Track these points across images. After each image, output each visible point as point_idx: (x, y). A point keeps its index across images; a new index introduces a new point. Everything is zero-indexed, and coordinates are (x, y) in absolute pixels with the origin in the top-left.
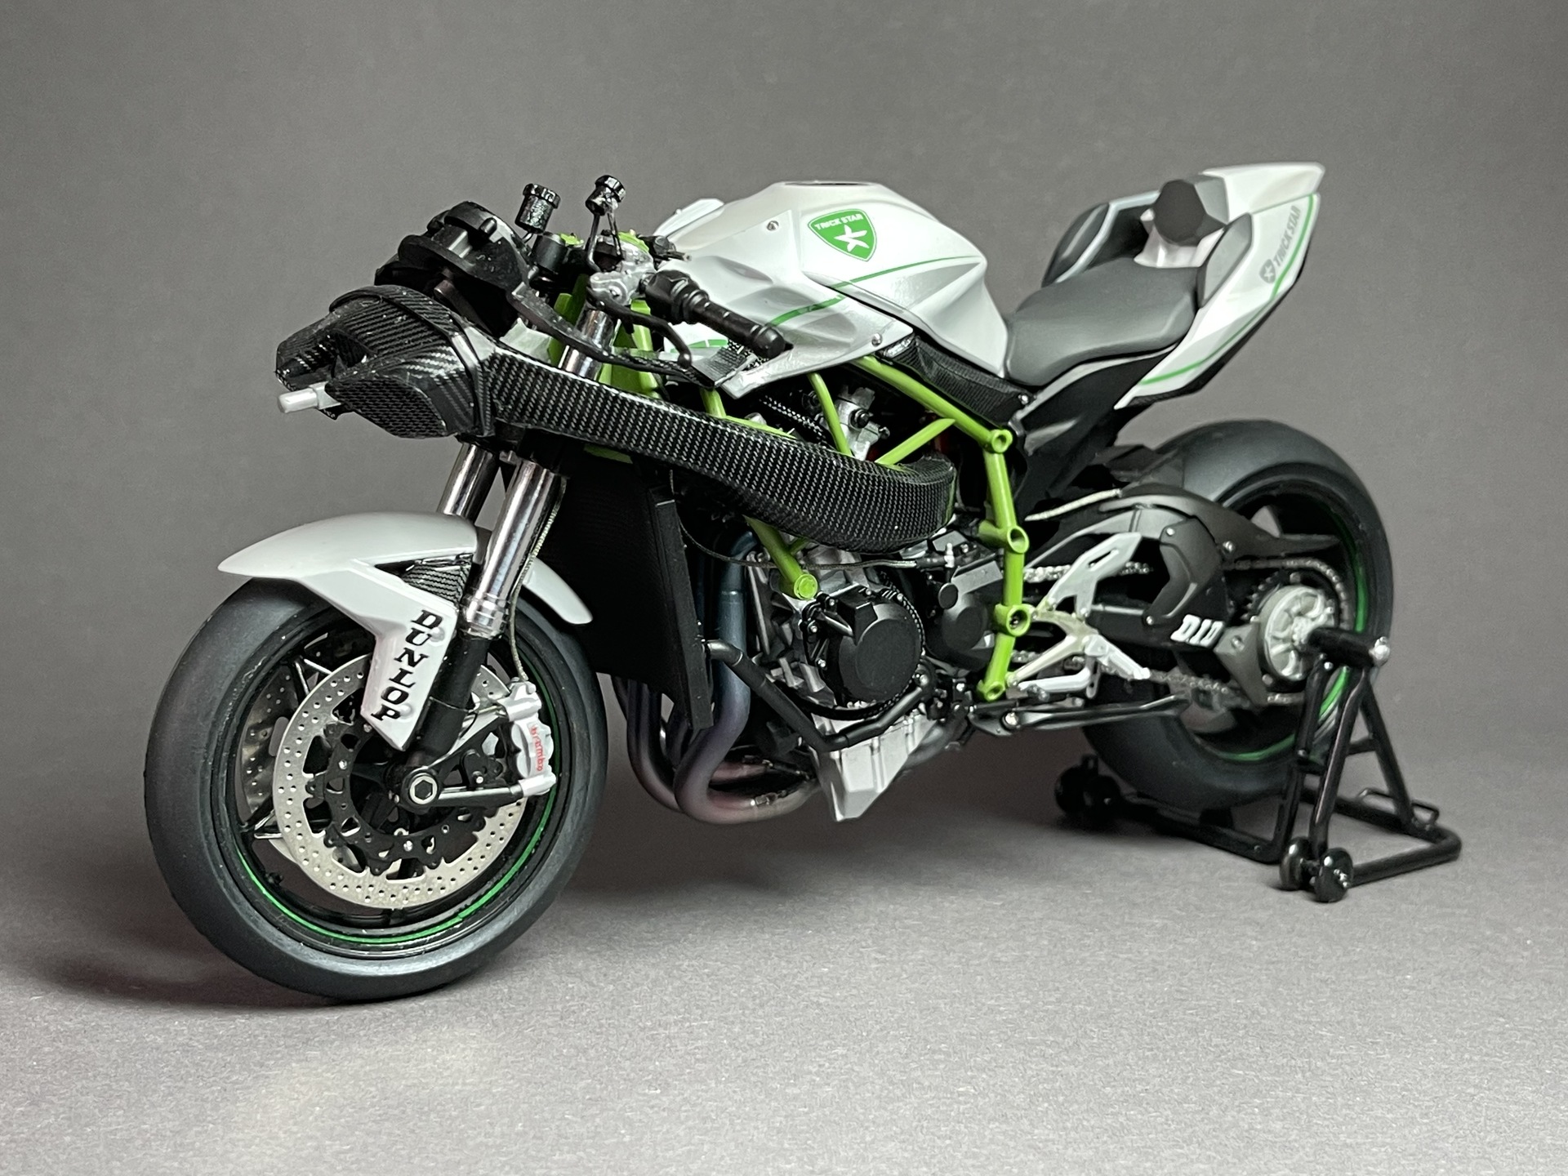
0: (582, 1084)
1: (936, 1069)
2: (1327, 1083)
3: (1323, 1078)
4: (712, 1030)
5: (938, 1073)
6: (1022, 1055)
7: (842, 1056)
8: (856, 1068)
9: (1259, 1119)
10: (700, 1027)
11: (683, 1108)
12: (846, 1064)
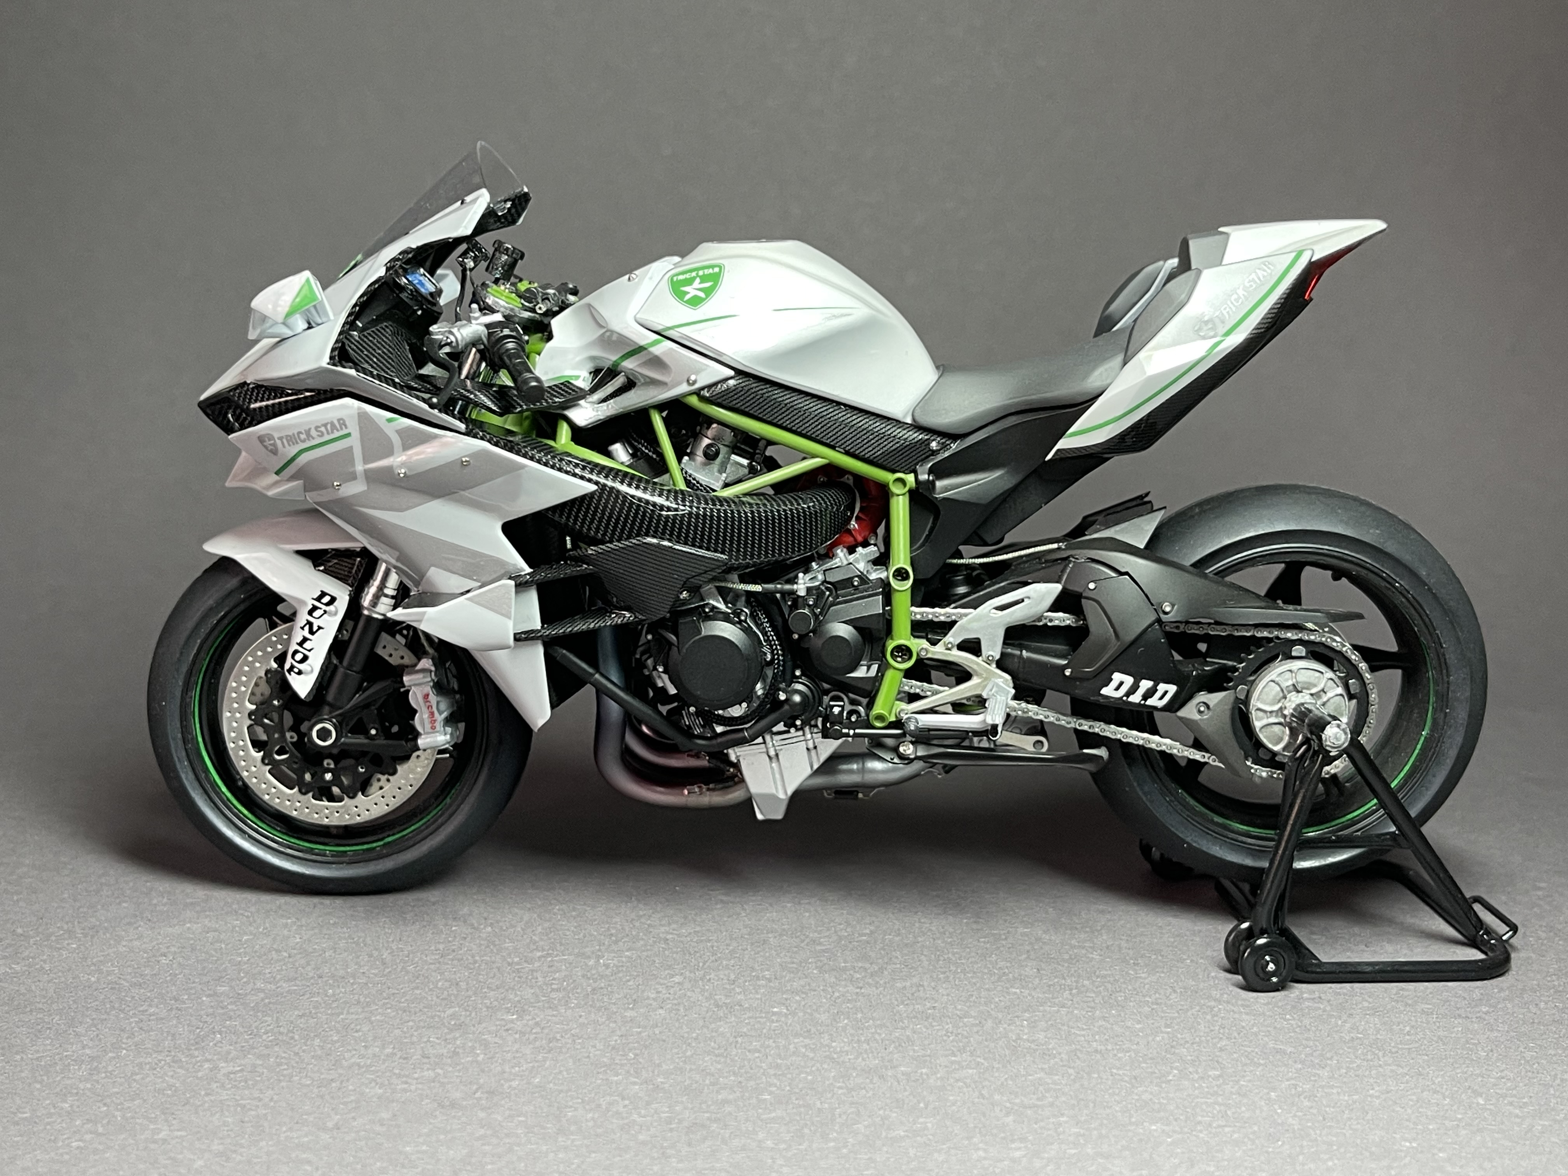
0: (450, 1012)
1: (757, 993)
2: (1091, 999)
3: (1088, 994)
4: (571, 964)
5: (759, 996)
6: (833, 980)
7: (679, 983)
8: (689, 994)
9: (1026, 1031)
10: (560, 961)
11: (534, 1031)
12: (680, 990)
